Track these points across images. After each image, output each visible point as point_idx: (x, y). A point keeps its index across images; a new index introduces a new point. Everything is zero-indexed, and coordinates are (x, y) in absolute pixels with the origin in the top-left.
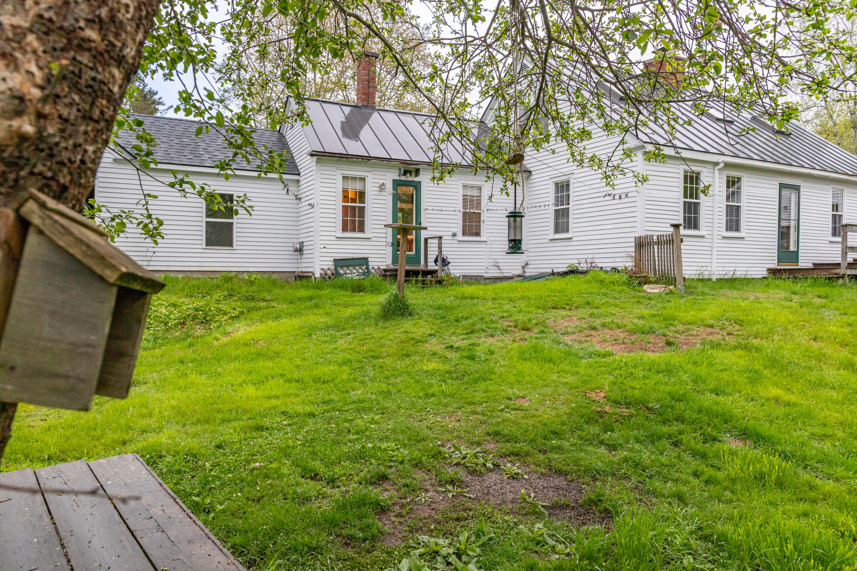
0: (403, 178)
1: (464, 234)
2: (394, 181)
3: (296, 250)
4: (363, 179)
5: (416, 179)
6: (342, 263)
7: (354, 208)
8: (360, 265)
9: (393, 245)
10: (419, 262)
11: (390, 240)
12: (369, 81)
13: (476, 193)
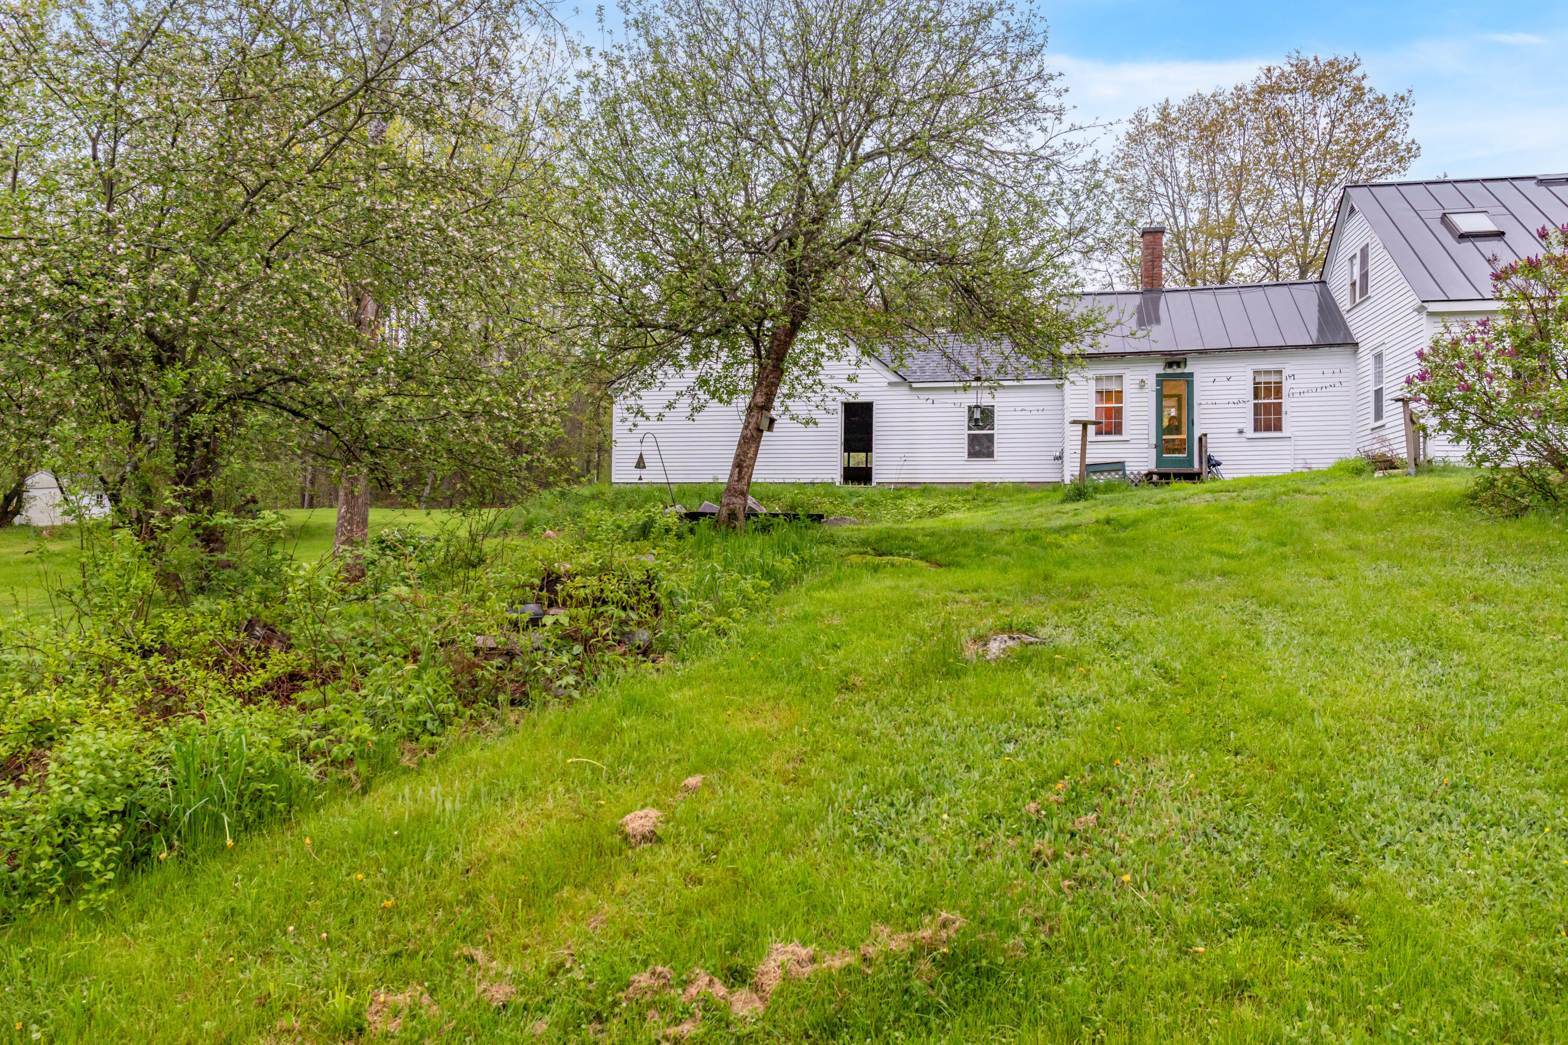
0: (1169, 371)
1: (1256, 430)
2: (1158, 375)
3: (1056, 458)
4: (1120, 377)
5: (1186, 371)
6: (1093, 469)
7: (1110, 409)
8: (1116, 471)
9: (1156, 446)
10: (1192, 466)
11: (1153, 441)
12: (1153, 261)
13: (1273, 378)
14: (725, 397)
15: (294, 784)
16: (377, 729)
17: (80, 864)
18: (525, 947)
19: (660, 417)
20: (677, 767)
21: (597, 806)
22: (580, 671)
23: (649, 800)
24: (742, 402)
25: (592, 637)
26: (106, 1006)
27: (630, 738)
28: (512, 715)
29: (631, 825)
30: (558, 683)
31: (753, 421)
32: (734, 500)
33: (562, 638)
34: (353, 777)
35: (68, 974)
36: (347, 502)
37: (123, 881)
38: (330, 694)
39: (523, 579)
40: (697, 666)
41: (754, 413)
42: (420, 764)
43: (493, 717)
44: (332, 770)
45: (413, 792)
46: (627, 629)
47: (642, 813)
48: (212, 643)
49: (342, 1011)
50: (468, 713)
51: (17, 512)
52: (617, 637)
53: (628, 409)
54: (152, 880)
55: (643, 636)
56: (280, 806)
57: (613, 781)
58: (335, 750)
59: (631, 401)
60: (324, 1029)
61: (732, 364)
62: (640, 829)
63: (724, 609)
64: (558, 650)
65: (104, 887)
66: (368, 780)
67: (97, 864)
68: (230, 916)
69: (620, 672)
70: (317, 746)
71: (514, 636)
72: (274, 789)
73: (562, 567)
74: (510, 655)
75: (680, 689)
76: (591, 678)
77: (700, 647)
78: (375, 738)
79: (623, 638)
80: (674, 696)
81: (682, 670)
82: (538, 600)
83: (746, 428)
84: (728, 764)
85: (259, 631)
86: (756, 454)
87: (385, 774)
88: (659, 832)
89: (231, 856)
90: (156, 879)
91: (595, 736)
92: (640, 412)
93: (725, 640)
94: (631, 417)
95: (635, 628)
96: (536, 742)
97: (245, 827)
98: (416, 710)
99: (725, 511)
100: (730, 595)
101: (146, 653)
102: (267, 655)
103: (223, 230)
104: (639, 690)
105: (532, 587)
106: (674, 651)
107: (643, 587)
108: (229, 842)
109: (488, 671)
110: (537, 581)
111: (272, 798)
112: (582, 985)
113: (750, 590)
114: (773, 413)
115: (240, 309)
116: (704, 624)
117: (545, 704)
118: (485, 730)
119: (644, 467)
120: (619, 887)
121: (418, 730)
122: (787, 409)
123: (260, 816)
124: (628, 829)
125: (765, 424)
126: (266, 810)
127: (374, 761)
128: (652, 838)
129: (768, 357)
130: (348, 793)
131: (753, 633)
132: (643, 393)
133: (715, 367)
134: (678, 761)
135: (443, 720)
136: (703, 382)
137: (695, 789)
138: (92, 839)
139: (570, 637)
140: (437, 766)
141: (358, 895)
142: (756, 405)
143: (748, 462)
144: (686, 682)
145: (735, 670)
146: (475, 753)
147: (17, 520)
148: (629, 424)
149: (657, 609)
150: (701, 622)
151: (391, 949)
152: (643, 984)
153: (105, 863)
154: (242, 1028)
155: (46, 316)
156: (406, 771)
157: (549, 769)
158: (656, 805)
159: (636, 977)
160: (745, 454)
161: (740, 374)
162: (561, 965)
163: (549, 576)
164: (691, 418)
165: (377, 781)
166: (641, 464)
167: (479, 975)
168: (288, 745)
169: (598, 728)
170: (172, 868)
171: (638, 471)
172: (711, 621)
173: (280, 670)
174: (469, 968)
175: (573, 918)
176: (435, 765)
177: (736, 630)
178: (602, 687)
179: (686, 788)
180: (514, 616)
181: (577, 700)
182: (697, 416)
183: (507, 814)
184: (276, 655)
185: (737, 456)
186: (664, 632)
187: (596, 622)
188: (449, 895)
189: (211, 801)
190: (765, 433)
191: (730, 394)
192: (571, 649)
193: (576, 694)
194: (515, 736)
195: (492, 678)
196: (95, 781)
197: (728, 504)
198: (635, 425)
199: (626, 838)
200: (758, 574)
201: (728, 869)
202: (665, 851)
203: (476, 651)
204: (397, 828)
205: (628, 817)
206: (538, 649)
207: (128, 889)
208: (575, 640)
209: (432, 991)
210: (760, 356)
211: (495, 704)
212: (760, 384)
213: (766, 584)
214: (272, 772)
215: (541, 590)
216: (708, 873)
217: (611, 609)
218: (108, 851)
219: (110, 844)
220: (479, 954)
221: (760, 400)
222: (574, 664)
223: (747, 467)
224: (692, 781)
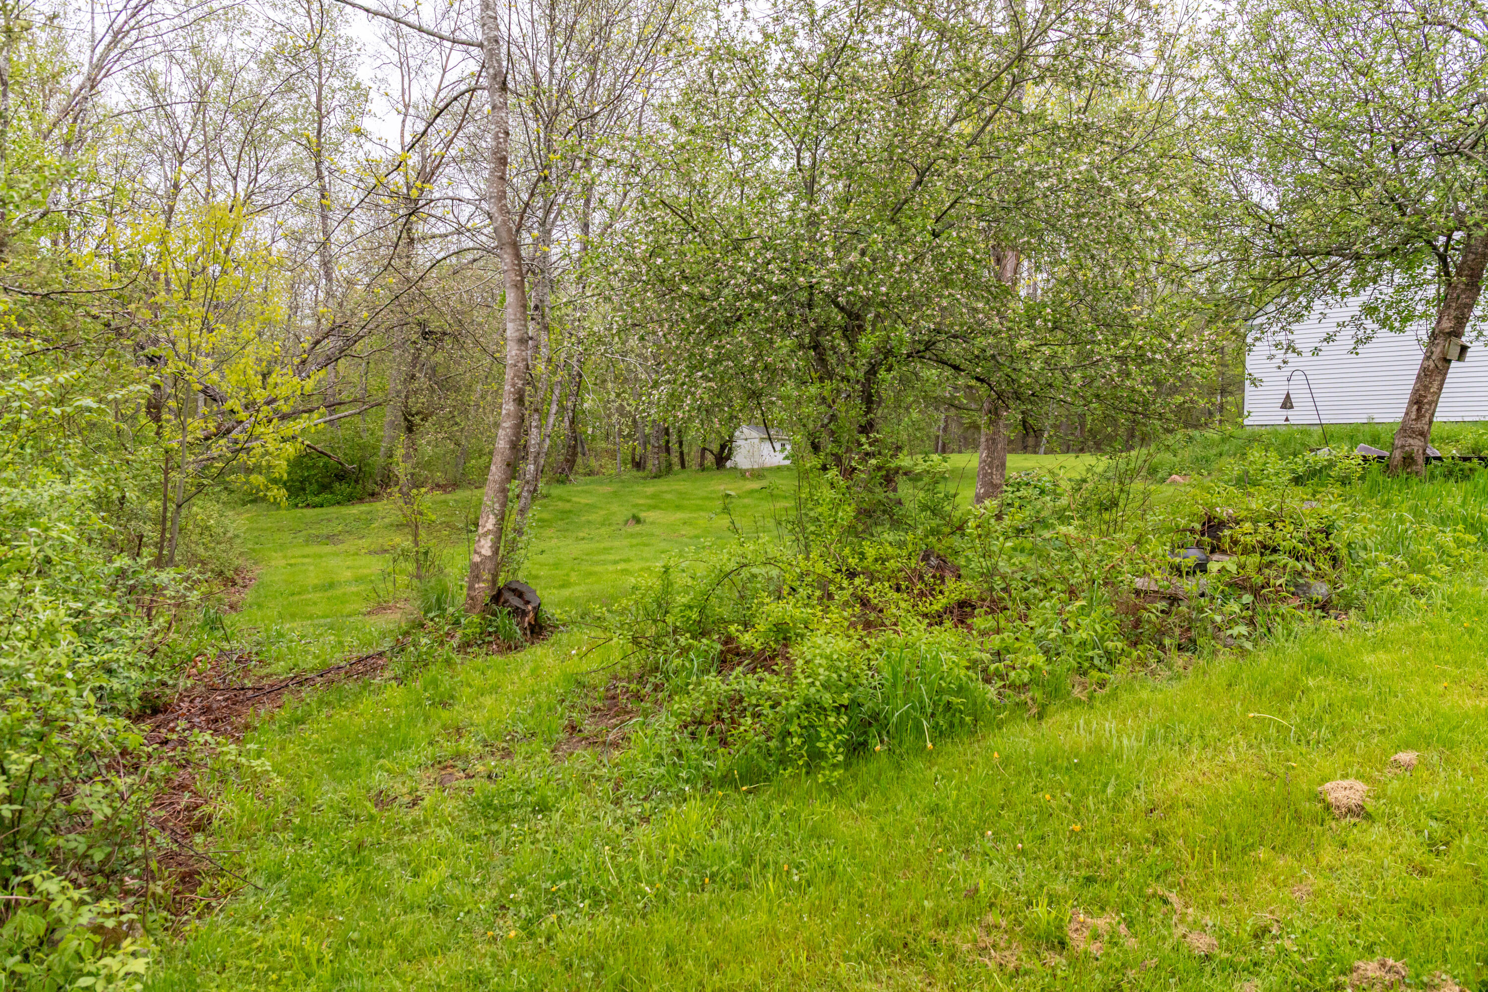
14: (1397, 324)
15: (979, 701)
16: (1049, 660)
17: (820, 745)
18: (1223, 901)
19: (1316, 351)
20: (1382, 738)
21: (1288, 768)
22: (1251, 622)
23: (1352, 771)
24: (1420, 330)
25: (1263, 587)
26: (847, 867)
27: (1320, 699)
28: (1179, 660)
29: (1334, 795)
30: (1229, 632)
31: (1437, 351)
32: (1411, 441)
33: (1229, 585)
34: (1030, 702)
35: (816, 834)
36: (988, 448)
37: (847, 765)
38: (1002, 623)
39: (1183, 523)
40: (1395, 627)
41: (1440, 341)
42: (1091, 698)
43: (1159, 661)
44: (1008, 692)
45: (1088, 723)
46: (1301, 581)
47: (1345, 783)
48: (901, 570)
49: (1044, 922)
50: (1135, 654)
51: (728, 458)
52: (1292, 589)
53: (1276, 346)
54: (871, 766)
55: (1320, 590)
56: (967, 719)
57: (1303, 743)
58: (1012, 674)
59: (1281, 337)
60: (1028, 933)
61: (1409, 286)
62: (1345, 801)
63: (1419, 565)
64: (1225, 597)
65: (835, 766)
66: (1044, 707)
67: (831, 747)
68: (934, 810)
69: (1296, 627)
70: (997, 669)
71: (1175, 580)
72: (963, 704)
73: (1222, 512)
74: (1174, 600)
75: (1374, 651)
76: (1264, 630)
77: (1393, 605)
78: (1047, 668)
79: (1299, 589)
80: (1368, 659)
81: (1371, 630)
82: (1199, 545)
83: (1428, 358)
84: (1449, 745)
85: (934, 561)
86: (1440, 389)
87: (1059, 703)
88: (1369, 808)
89: (930, 758)
90: (873, 766)
91: (1276, 692)
92: (1291, 347)
93: (1423, 600)
94: (1280, 354)
95: (1312, 581)
96: (1209, 691)
97: (939, 734)
98: (1083, 644)
99: (1398, 454)
100: (1427, 549)
101: (852, 575)
102: (943, 582)
103: (898, 209)
104: (1325, 648)
105: (1192, 531)
106: (1361, 608)
107: (1319, 536)
108: (929, 745)
109: (1153, 612)
110: (1198, 526)
111: (961, 712)
112: (1296, 956)
113: (1452, 545)
114: (1464, 340)
115: (915, 277)
116: (1396, 581)
117: (1215, 652)
118: (1153, 673)
119: (1292, 407)
120: (1326, 860)
121: (1086, 665)
122: (1480, 333)
123: (952, 725)
124: (1330, 799)
125: (1454, 352)
126: (956, 721)
127: (1048, 689)
128: (1359, 812)
129: (1459, 274)
130: (1026, 716)
131: (1463, 595)
132: (1294, 327)
133: (1385, 290)
134: (1382, 732)
135: (1111, 659)
136: (1370, 310)
137: (1408, 767)
138: (828, 726)
139: (1239, 585)
140: (1107, 702)
141: (1047, 815)
142: (1441, 332)
143: (1429, 398)
144: (1380, 644)
145: (1444, 637)
146: (1145, 695)
147: (728, 464)
148: (1278, 361)
149: (1335, 561)
150: (1391, 580)
151: (1084, 872)
152: (1371, 974)
153: (837, 747)
154: (955, 915)
155: (774, 298)
156: (1078, 702)
157: (1227, 720)
158: (1359, 777)
159: (1360, 963)
160: (1426, 388)
161: (1417, 298)
162: (1266, 930)
163: (1210, 520)
164: (1354, 351)
165: (1052, 708)
166: (1287, 404)
167: (1175, 918)
168: (973, 665)
169: (1279, 684)
170: (884, 759)
171: (1285, 412)
172: (1404, 577)
173: (956, 597)
174: (1164, 909)
175: (1274, 882)
176: (1106, 700)
177: (1440, 592)
178: (1278, 641)
179: (1397, 764)
180: (1177, 560)
181: (1250, 652)
182: (1361, 349)
183: (1187, 761)
184: (951, 583)
185: (1416, 391)
186: (1346, 587)
187: (1267, 571)
188: (1136, 830)
189: (913, 707)
190: (1454, 364)
191: (1405, 320)
192: (1240, 597)
193: (1248, 645)
194: (1184, 681)
195: (1157, 621)
196: (829, 677)
197: (1403, 446)
198: (1285, 362)
199: (1328, 807)
200: (1460, 527)
201: (1466, 867)
202: (1376, 832)
203: (1137, 592)
204: (1076, 756)
205: (1328, 785)
206: (1203, 595)
207: (851, 771)
208: (1244, 588)
209: (1130, 923)
210: (1447, 274)
211: (1161, 646)
212: (1448, 307)
213: (1473, 539)
214: (960, 688)
215: (1203, 534)
216: (1440, 866)
217: (1283, 559)
218: (839, 737)
219: (840, 731)
220: (1173, 897)
221: (1447, 325)
222: (1244, 613)
223: (1430, 403)
224: (1405, 756)
